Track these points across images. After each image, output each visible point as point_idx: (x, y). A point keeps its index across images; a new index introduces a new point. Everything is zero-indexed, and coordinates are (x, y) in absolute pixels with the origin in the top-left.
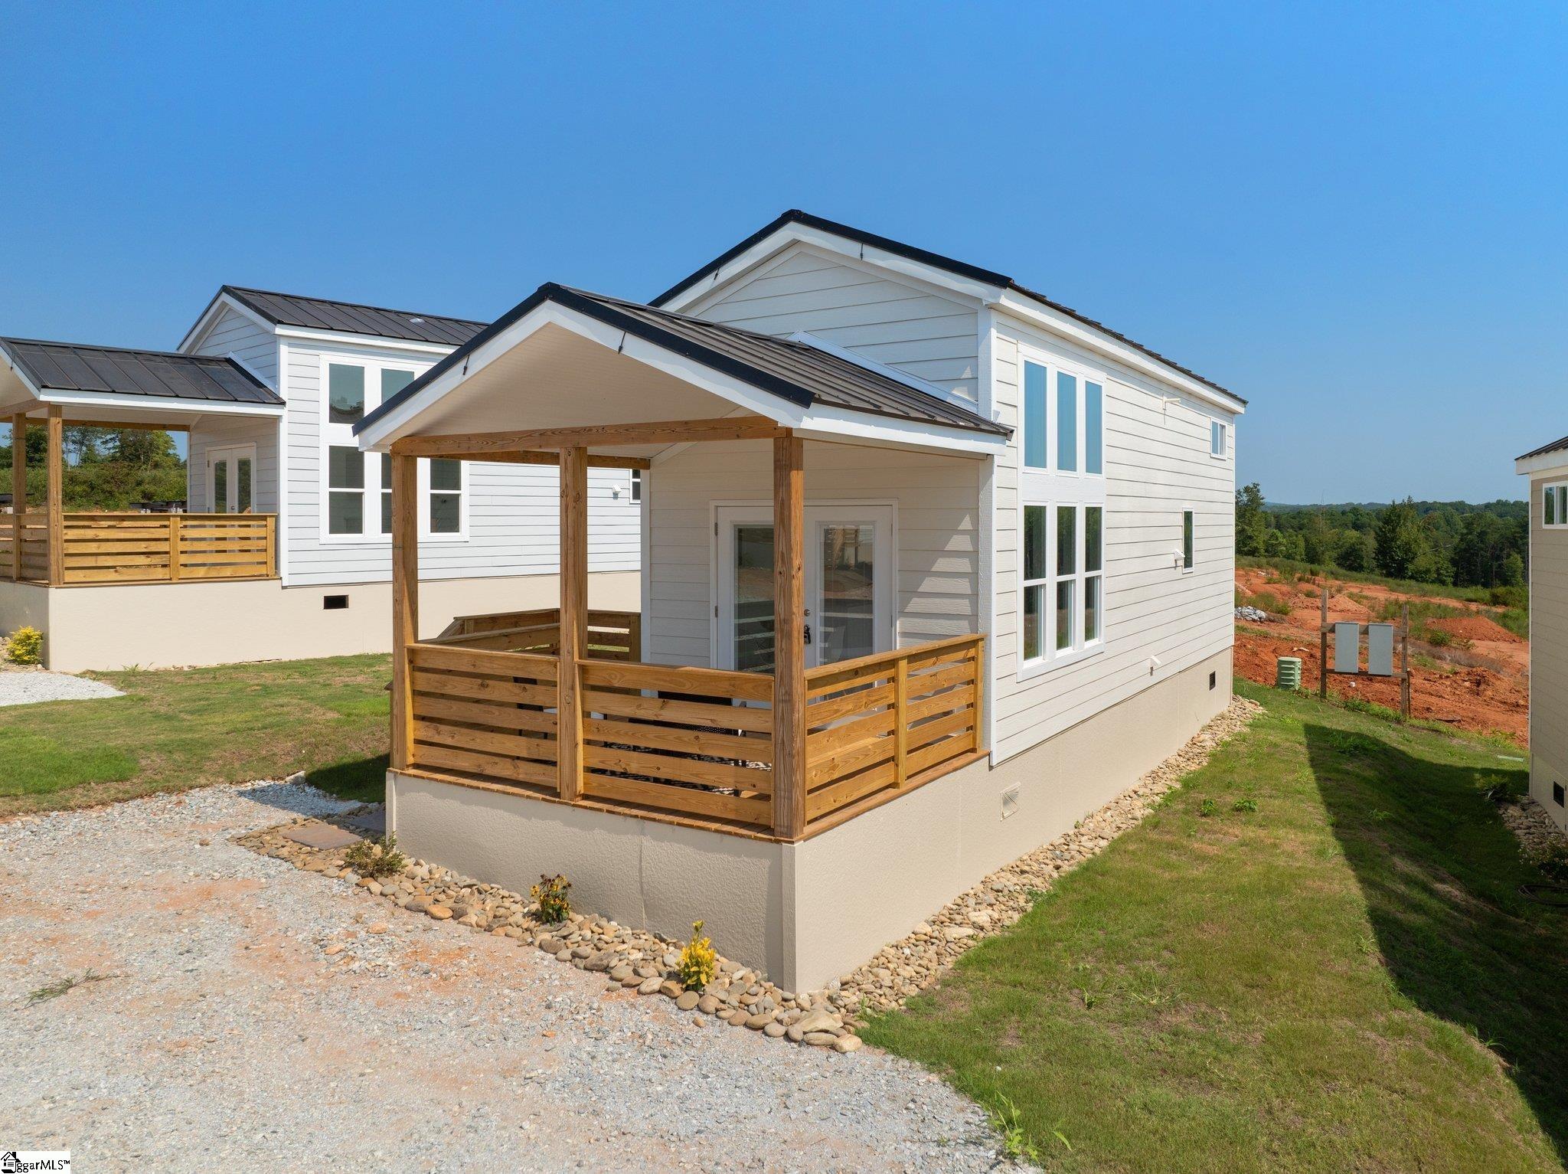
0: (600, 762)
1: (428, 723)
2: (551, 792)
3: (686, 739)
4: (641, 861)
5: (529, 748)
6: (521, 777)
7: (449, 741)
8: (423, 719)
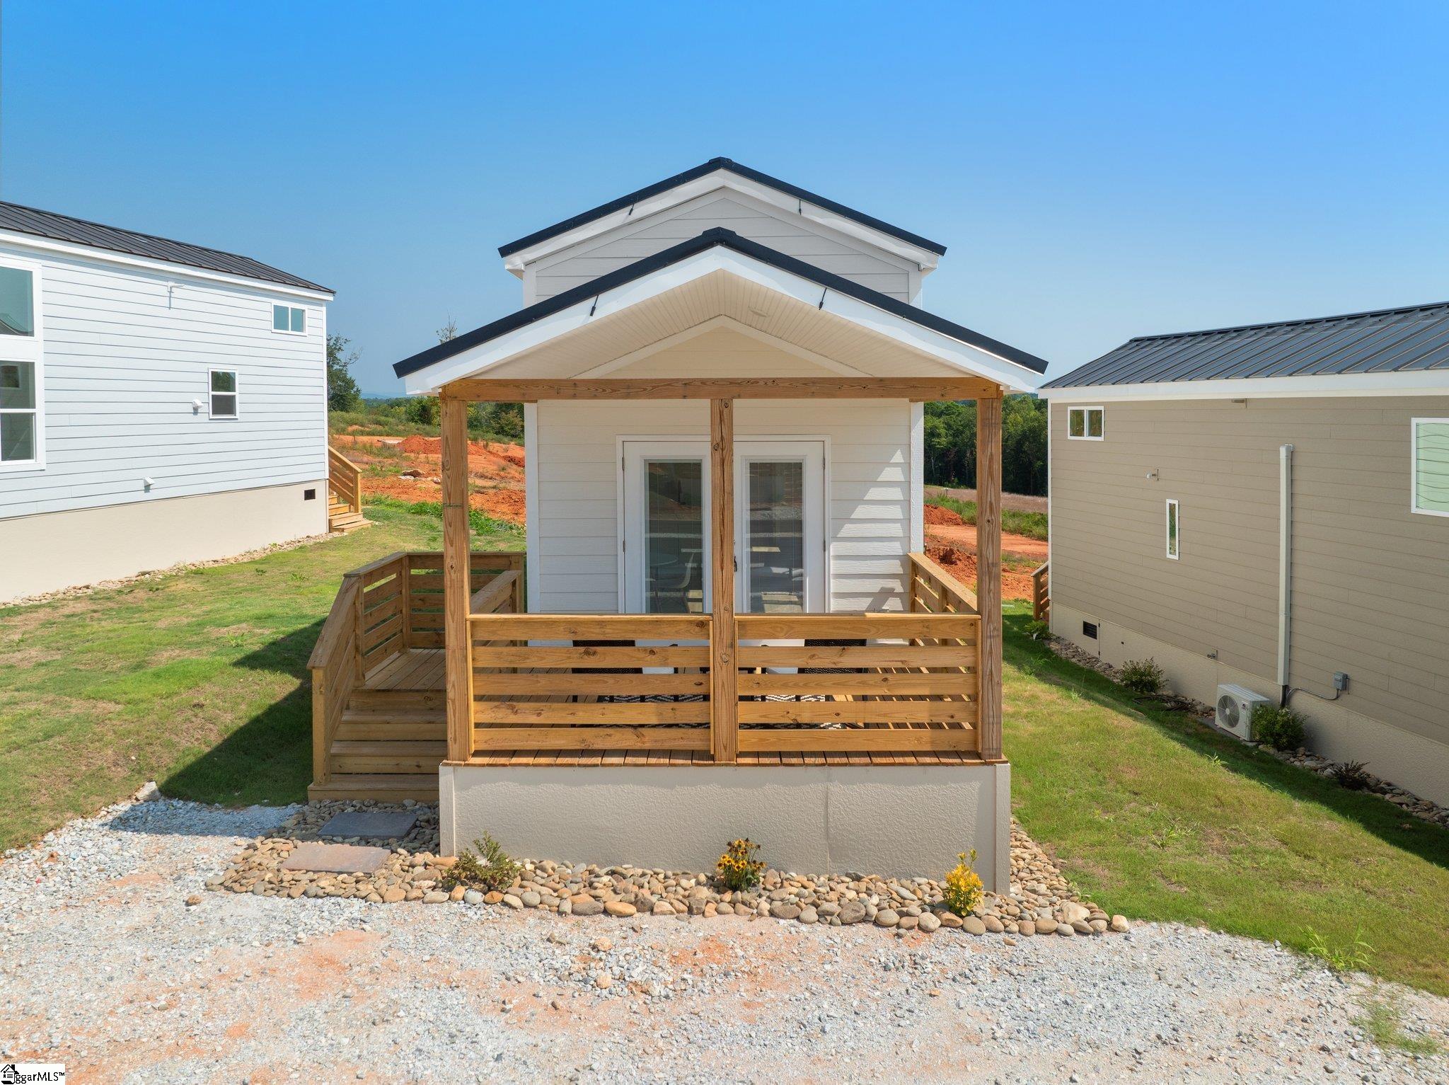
0: (761, 717)
1: (496, 704)
2: (703, 756)
3: (871, 682)
4: (827, 807)
5: (661, 714)
6: (647, 746)
7: (533, 719)
8: (490, 698)
